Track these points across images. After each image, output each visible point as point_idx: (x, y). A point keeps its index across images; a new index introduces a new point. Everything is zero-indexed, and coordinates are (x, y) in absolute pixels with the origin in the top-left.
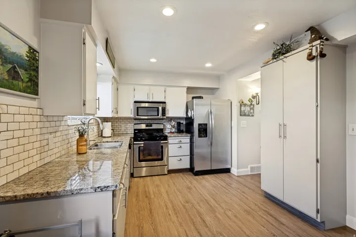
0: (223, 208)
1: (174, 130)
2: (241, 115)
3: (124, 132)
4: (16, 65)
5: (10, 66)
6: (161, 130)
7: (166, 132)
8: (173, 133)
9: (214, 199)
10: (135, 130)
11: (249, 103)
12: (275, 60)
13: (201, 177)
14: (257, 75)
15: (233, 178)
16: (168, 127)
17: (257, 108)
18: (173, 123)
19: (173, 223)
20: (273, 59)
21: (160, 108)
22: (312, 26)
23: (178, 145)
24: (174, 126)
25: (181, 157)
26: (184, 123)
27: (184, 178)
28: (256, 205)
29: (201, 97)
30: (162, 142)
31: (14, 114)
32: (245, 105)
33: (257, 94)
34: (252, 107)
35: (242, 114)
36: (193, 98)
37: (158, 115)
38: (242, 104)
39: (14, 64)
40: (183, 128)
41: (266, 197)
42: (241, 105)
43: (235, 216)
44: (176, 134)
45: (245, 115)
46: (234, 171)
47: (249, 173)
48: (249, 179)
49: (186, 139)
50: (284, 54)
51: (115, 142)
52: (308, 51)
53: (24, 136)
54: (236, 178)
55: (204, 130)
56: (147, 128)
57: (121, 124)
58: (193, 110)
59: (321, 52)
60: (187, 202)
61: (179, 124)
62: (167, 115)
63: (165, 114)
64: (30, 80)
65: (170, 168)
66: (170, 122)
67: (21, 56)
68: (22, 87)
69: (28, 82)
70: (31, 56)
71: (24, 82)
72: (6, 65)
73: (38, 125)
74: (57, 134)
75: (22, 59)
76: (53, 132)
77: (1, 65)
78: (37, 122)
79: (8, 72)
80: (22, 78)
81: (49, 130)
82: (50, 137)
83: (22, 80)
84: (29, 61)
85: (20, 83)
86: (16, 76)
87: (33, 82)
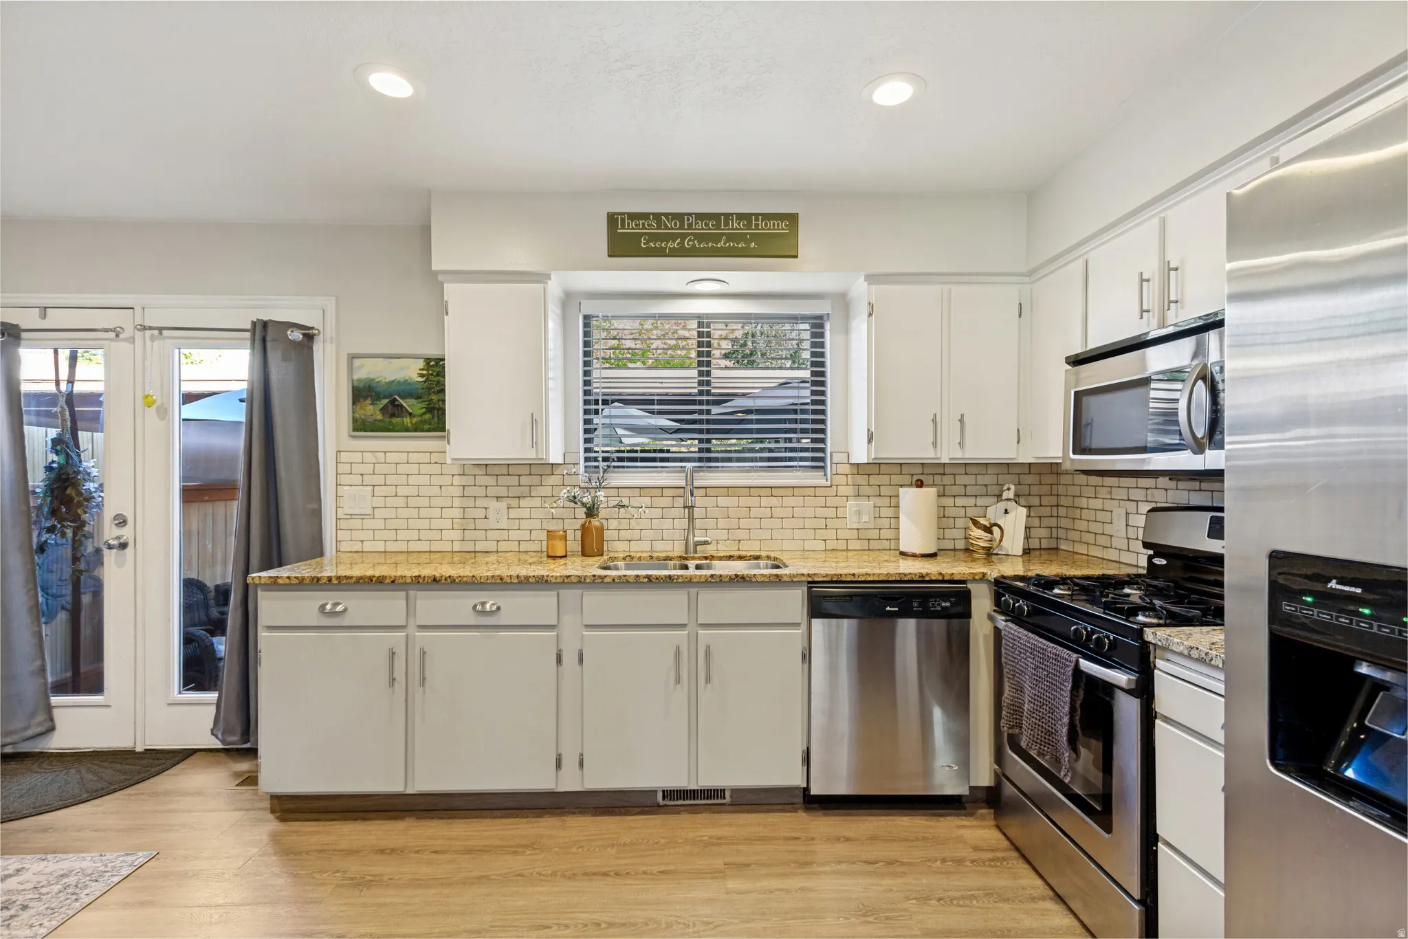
4: (396, 397)
5: (385, 401)
31: (396, 463)
39: (391, 396)
53: (418, 496)
57: (1114, 504)
64: (430, 410)
67: (406, 380)
68: (409, 425)
69: (424, 413)
70: (430, 372)
71: (415, 416)
72: (378, 402)
73: (457, 480)
74: (523, 503)
75: (410, 384)
76: (508, 497)
77: (371, 404)
78: (453, 475)
79: (383, 410)
80: (410, 411)
81: (491, 492)
82: (493, 504)
83: (410, 414)
84: (425, 382)
85: (405, 419)
86: (397, 412)
87: (436, 411)
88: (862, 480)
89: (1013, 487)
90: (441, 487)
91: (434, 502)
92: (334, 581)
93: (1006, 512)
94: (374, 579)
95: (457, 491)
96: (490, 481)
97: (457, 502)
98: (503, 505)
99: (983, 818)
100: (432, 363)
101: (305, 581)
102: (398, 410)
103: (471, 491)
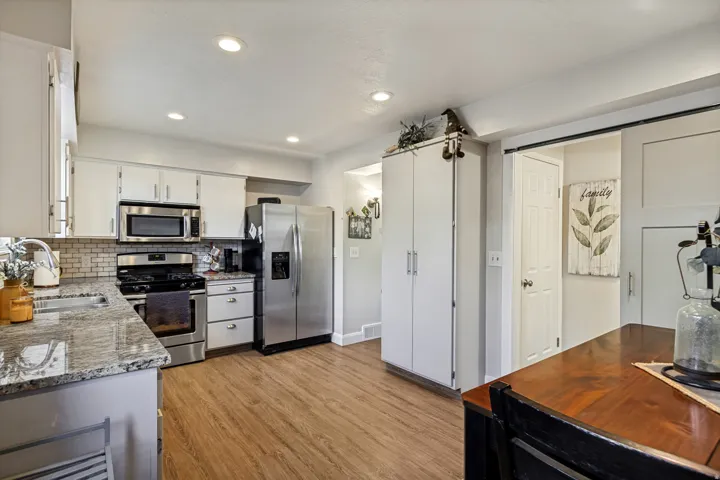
0: (321, 400)
1: (217, 266)
2: (350, 236)
3: (87, 275)
6: (188, 267)
7: (198, 270)
8: (216, 272)
9: (306, 389)
10: (120, 268)
11: (363, 215)
12: (402, 150)
13: (277, 356)
14: (377, 168)
15: (335, 350)
16: (205, 260)
17: (377, 224)
18: (217, 252)
19: (234, 439)
20: (400, 147)
21: (187, 220)
22: (450, 107)
23: (229, 298)
24: (218, 258)
25: (234, 322)
26: (240, 250)
27: (243, 362)
28: (373, 385)
29: (276, 201)
30: (191, 292)
32: (357, 218)
33: (376, 199)
34: (367, 222)
35: (353, 234)
36: (261, 201)
37: (182, 234)
38: (352, 216)
40: (237, 261)
41: (388, 372)
42: (350, 219)
43: (343, 407)
44: (222, 275)
45: (356, 236)
46: (338, 338)
47: (363, 339)
48: (362, 348)
49: (246, 284)
50: (415, 142)
51: (82, 295)
52: (443, 145)
54: (341, 350)
55: (282, 265)
56: (153, 263)
57: (81, 255)
58: (261, 224)
59: (458, 149)
60: (256, 402)
61: (229, 254)
62: (202, 235)
63: (198, 231)
65: (211, 346)
66: (207, 249)
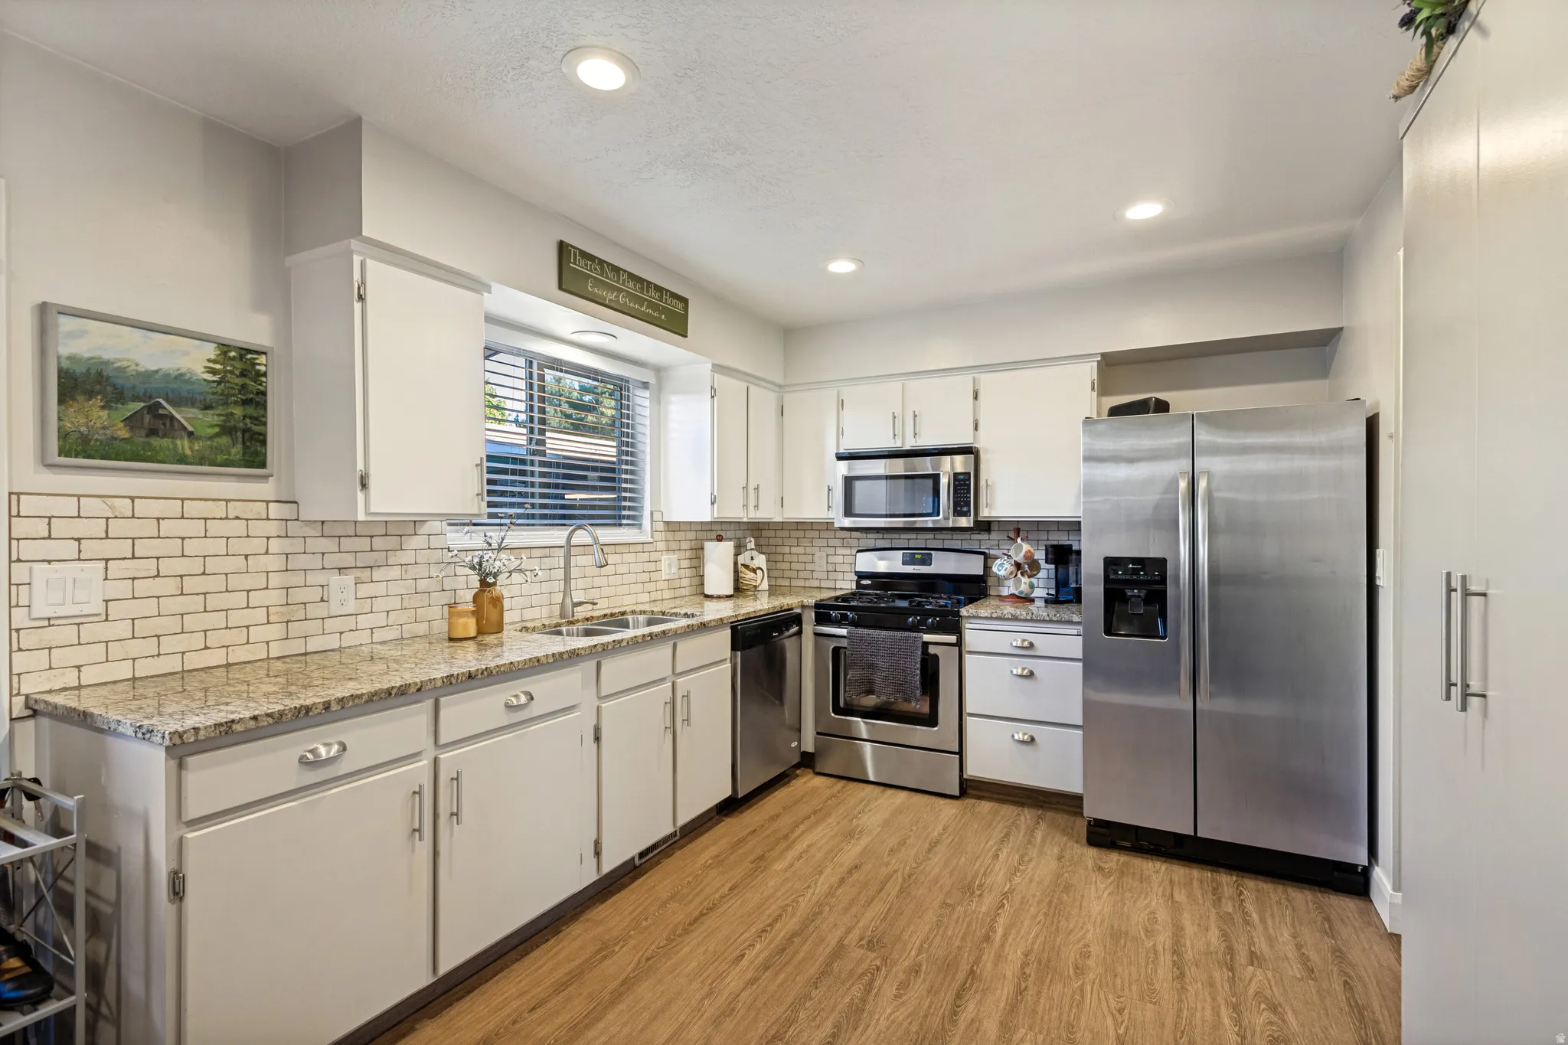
4: (161, 400)
5: (136, 406)
6: (977, 583)
10: (861, 576)
21: (946, 479)
23: (1018, 667)
25: (1033, 729)
30: (926, 637)
31: (158, 518)
37: (936, 512)
39: (150, 397)
49: (1070, 637)
53: (204, 573)
56: (910, 569)
57: (815, 550)
61: (1057, 558)
63: (968, 503)
64: (229, 430)
65: (972, 770)
67: (182, 375)
68: (188, 452)
69: (217, 435)
70: (228, 368)
71: (199, 438)
72: (120, 406)
73: (275, 545)
74: (377, 574)
75: (189, 382)
76: (356, 567)
77: (103, 408)
78: (268, 538)
79: (131, 421)
80: (190, 429)
81: (332, 560)
82: (335, 579)
83: (191, 434)
84: (219, 383)
85: (179, 442)
86: (162, 426)
87: (239, 434)
88: (670, 536)
89: (753, 540)
90: (246, 556)
91: (234, 582)
92: (334, 707)
93: (752, 558)
94: (394, 692)
95: (274, 563)
96: (329, 545)
97: (275, 580)
98: (349, 579)
99: (809, 773)
100: (232, 354)
101: (284, 717)
102: (164, 424)
103: (301, 561)
